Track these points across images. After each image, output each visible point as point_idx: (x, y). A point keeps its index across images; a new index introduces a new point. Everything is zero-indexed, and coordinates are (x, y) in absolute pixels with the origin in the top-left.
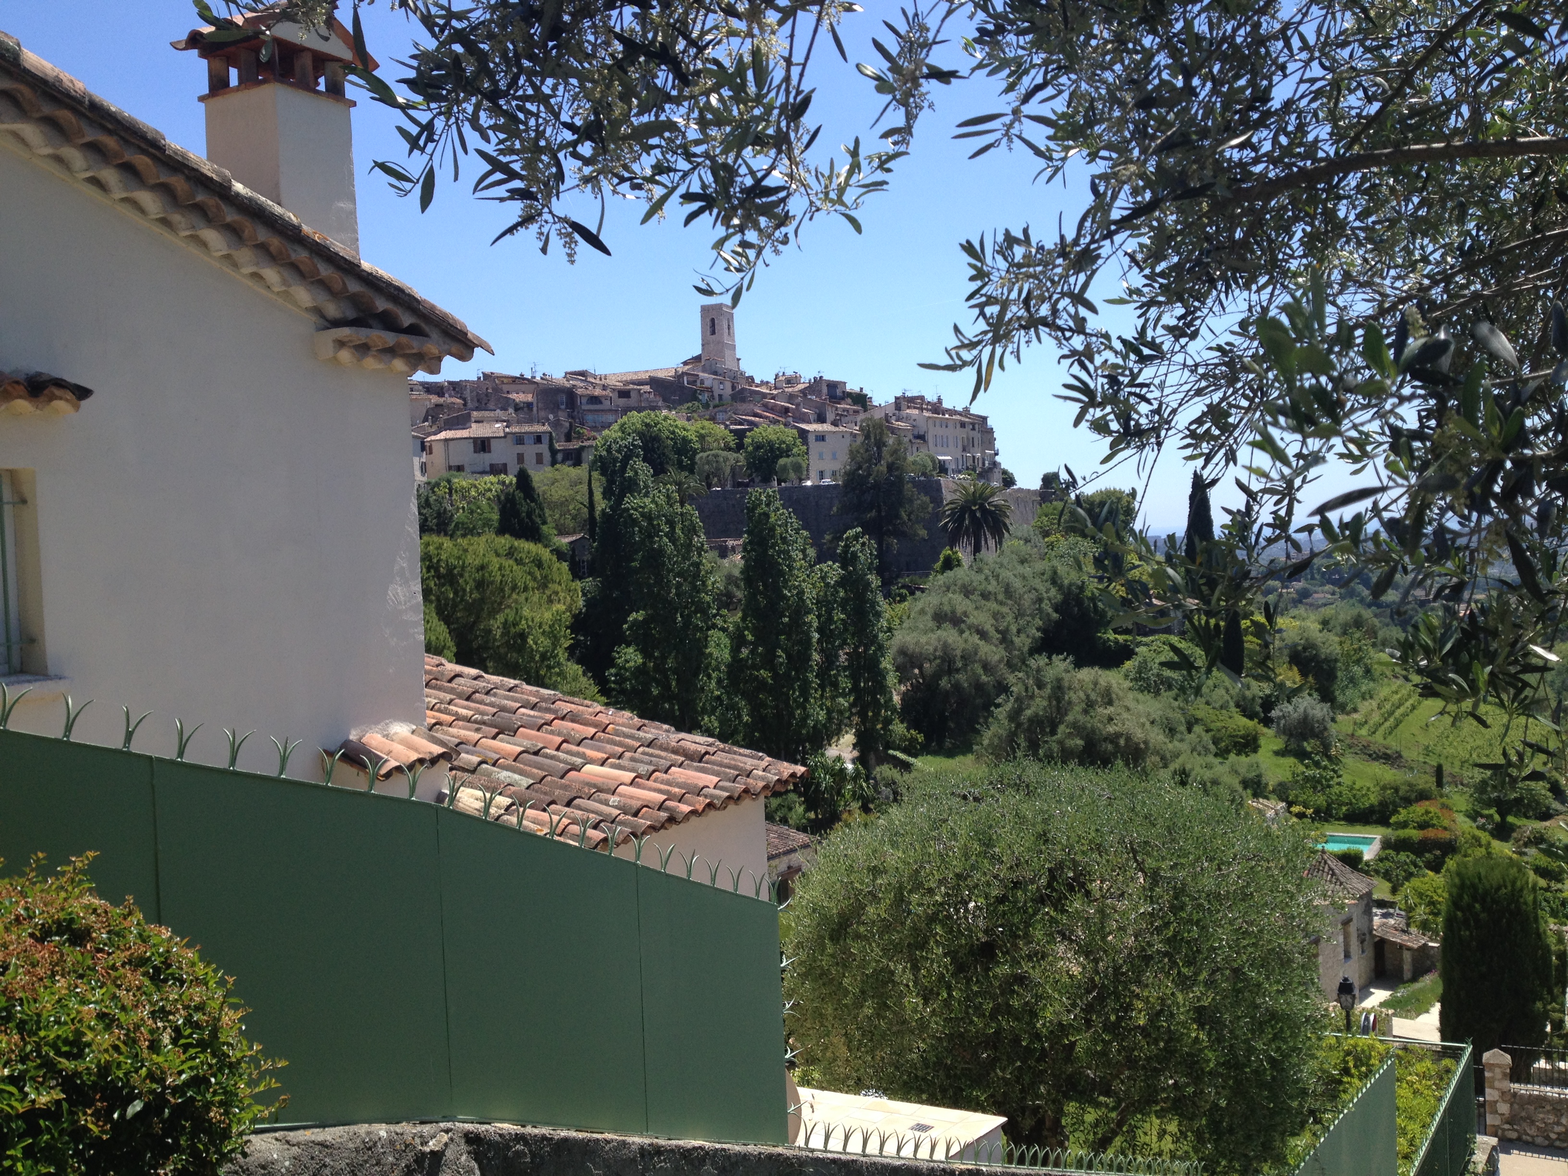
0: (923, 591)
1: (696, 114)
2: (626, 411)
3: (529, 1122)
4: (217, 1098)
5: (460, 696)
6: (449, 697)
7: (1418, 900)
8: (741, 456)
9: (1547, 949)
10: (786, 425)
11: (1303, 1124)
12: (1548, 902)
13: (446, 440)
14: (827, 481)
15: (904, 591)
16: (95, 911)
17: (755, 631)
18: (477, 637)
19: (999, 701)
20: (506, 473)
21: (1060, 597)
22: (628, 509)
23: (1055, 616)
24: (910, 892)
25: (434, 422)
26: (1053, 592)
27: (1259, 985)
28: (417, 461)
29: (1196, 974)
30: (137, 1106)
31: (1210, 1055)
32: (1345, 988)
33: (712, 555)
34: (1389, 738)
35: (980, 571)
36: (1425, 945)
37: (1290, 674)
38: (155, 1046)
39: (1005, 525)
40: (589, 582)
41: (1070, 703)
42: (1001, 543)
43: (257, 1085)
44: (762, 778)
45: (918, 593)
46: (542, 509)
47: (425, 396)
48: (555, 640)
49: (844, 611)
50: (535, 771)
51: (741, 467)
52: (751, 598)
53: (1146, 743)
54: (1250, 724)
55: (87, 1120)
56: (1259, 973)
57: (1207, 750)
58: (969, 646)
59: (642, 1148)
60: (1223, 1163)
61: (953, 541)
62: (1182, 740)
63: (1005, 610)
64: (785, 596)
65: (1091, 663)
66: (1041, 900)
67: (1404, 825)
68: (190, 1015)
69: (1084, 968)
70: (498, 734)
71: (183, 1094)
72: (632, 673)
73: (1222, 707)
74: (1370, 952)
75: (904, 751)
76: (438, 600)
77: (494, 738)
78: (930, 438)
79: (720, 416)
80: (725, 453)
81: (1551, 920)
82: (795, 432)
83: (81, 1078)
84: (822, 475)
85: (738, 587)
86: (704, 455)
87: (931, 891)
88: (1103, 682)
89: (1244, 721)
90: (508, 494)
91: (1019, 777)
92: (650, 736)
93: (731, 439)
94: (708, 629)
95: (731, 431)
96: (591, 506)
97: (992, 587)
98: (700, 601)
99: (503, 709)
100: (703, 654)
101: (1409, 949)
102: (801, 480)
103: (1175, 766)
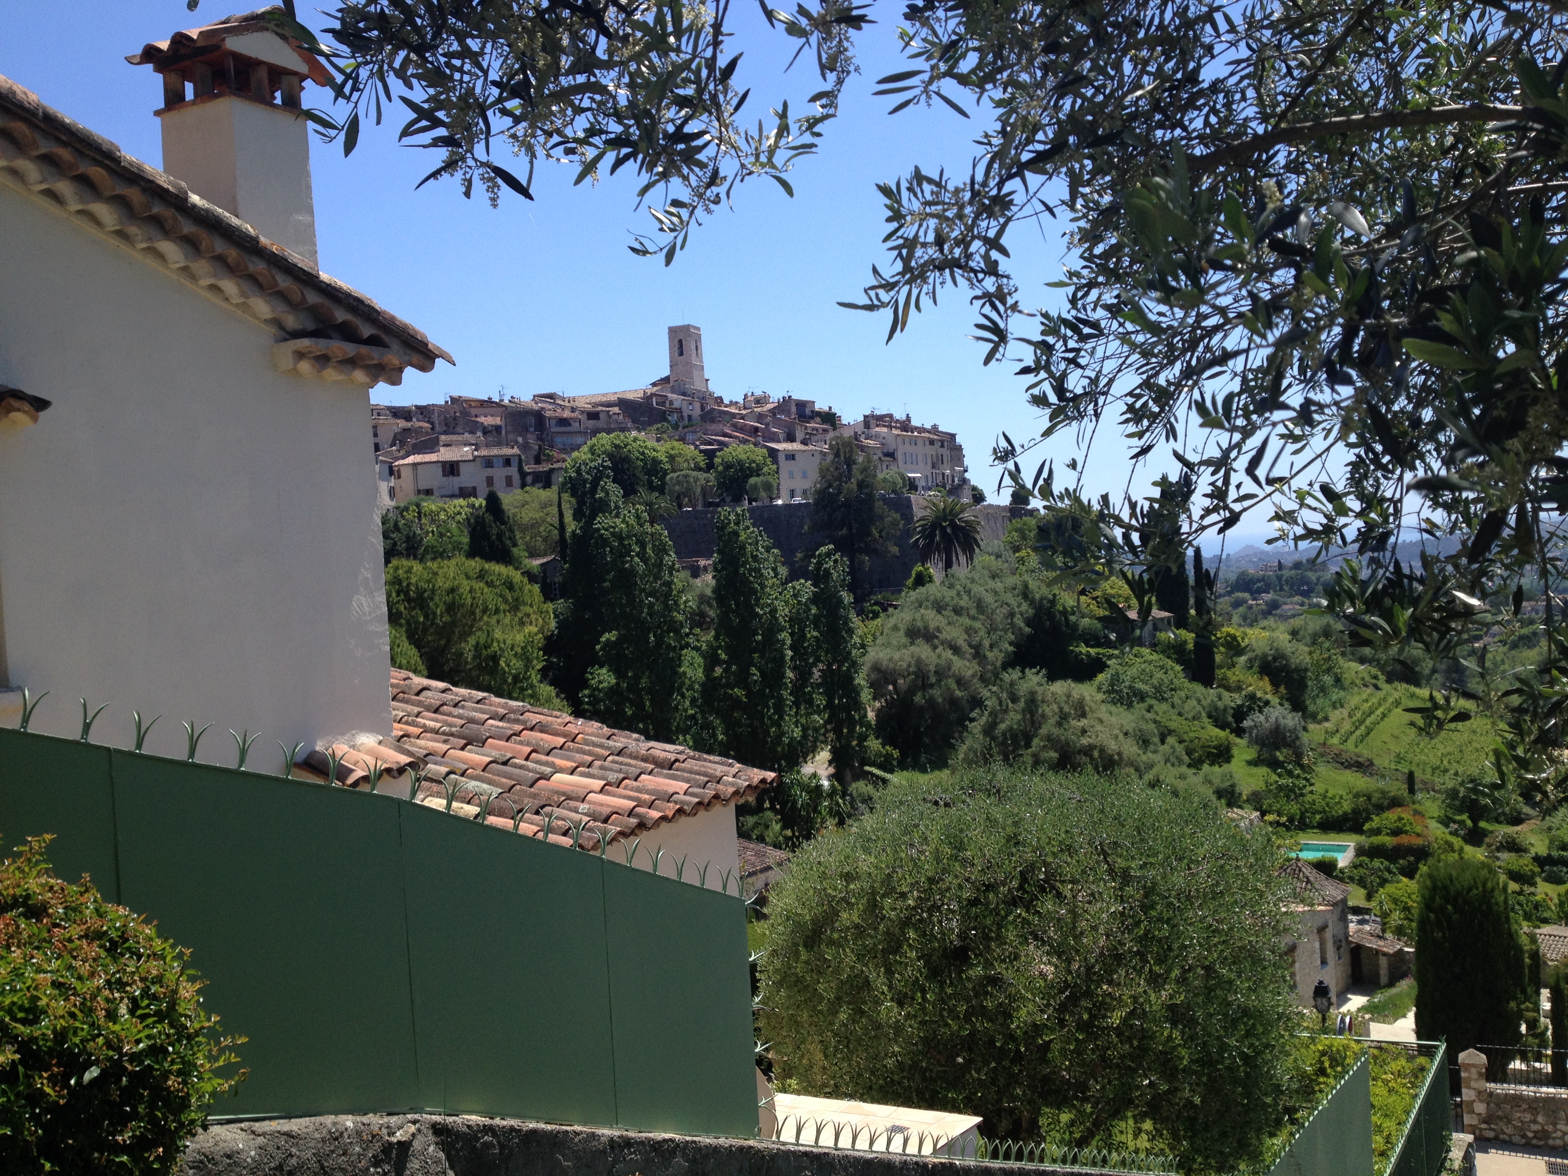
0: (896, 607)
1: (626, 79)
2: (594, 433)
3: (498, 1114)
4: (175, 1067)
5: (428, 708)
6: (416, 710)
7: (1393, 906)
8: (711, 476)
9: (1519, 949)
10: (755, 445)
11: (1278, 1124)
12: (1521, 905)
13: (415, 465)
14: (798, 500)
15: (876, 608)
16: (51, 888)
17: (727, 649)
18: (448, 660)
19: (973, 715)
20: (475, 496)
21: (1031, 612)
22: (598, 530)
23: (1027, 630)
24: (883, 896)
25: (401, 446)
26: (1025, 606)
27: (1231, 982)
28: (384, 487)
29: (1168, 971)
30: (93, 1073)
31: (1183, 1052)
32: (1321, 991)
33: (684, 574)
34: (1361, 746)
35: (951, 586)
36: (1401, 950)
37: (1261, 684)
38: (112, 1016)
39: (975, 540)
40: (561, 604)
41: (1043, 716)
42: (972, 559)
43: (217, 1059)
44: (732, 784)
45: (891, 610)
46: (512, 531)
47: (393, 421)
48: (528, 663)
49: (816, 628)
50: (504, 780)
51: (711, 487)
52: (724, 618)
53: (1119, 754)
54: (1222, 734)
55: (42, 1083)
56: (1230, 970)
57: (1181, 762)
58: (942, 662)
59: (611, 1140)
60: (1200, 1160)
61: (924, 557)
62: (1155, 752)
63: (977, 625)
64: (757, 613)
65: (1064, 677)
66: (1014, 902)
67: (1377, 832)
68: (149, 988)
69: (1056, 967)
70: (466, 745)
71: (141, 1063)
72: (606, 694)
73: (1194, 718)
74: (1346, 958)
75: (880, 767)
76: (408, 623)
77: (462, 749)
78: (899, 456)
79: (690, 437)
80: (695, 473)
81: (1525, 924)
82: (765, 451)
83: (37, 1044)
84: (792, 494)
85: (711, 606)
86: (675, 475)
87: (903, 895)
88: (1076, 695)
89: (1217, 732)
90: (477, 517)
91: (990, 782)
92: (619, 745)
93: (701, 460)
94: (682, 648)
95: (701, 451)
96: (562, 527)
97: (964, 602)
98: (673, 620)
99: (471, 721)
100: (676, 673)
101: (1385, 954)
102: (772, 499)
103: (1149, 776)
